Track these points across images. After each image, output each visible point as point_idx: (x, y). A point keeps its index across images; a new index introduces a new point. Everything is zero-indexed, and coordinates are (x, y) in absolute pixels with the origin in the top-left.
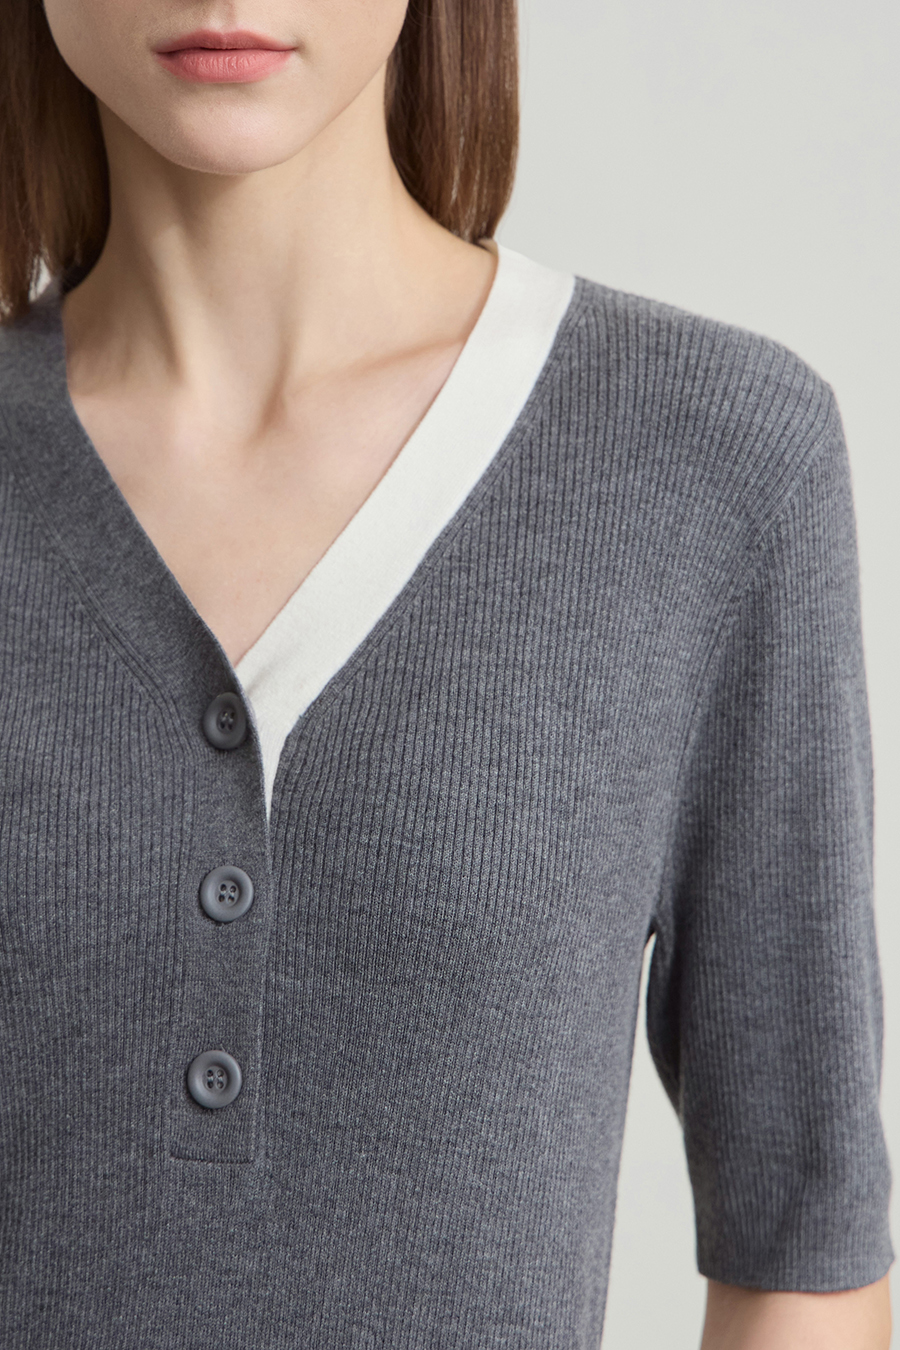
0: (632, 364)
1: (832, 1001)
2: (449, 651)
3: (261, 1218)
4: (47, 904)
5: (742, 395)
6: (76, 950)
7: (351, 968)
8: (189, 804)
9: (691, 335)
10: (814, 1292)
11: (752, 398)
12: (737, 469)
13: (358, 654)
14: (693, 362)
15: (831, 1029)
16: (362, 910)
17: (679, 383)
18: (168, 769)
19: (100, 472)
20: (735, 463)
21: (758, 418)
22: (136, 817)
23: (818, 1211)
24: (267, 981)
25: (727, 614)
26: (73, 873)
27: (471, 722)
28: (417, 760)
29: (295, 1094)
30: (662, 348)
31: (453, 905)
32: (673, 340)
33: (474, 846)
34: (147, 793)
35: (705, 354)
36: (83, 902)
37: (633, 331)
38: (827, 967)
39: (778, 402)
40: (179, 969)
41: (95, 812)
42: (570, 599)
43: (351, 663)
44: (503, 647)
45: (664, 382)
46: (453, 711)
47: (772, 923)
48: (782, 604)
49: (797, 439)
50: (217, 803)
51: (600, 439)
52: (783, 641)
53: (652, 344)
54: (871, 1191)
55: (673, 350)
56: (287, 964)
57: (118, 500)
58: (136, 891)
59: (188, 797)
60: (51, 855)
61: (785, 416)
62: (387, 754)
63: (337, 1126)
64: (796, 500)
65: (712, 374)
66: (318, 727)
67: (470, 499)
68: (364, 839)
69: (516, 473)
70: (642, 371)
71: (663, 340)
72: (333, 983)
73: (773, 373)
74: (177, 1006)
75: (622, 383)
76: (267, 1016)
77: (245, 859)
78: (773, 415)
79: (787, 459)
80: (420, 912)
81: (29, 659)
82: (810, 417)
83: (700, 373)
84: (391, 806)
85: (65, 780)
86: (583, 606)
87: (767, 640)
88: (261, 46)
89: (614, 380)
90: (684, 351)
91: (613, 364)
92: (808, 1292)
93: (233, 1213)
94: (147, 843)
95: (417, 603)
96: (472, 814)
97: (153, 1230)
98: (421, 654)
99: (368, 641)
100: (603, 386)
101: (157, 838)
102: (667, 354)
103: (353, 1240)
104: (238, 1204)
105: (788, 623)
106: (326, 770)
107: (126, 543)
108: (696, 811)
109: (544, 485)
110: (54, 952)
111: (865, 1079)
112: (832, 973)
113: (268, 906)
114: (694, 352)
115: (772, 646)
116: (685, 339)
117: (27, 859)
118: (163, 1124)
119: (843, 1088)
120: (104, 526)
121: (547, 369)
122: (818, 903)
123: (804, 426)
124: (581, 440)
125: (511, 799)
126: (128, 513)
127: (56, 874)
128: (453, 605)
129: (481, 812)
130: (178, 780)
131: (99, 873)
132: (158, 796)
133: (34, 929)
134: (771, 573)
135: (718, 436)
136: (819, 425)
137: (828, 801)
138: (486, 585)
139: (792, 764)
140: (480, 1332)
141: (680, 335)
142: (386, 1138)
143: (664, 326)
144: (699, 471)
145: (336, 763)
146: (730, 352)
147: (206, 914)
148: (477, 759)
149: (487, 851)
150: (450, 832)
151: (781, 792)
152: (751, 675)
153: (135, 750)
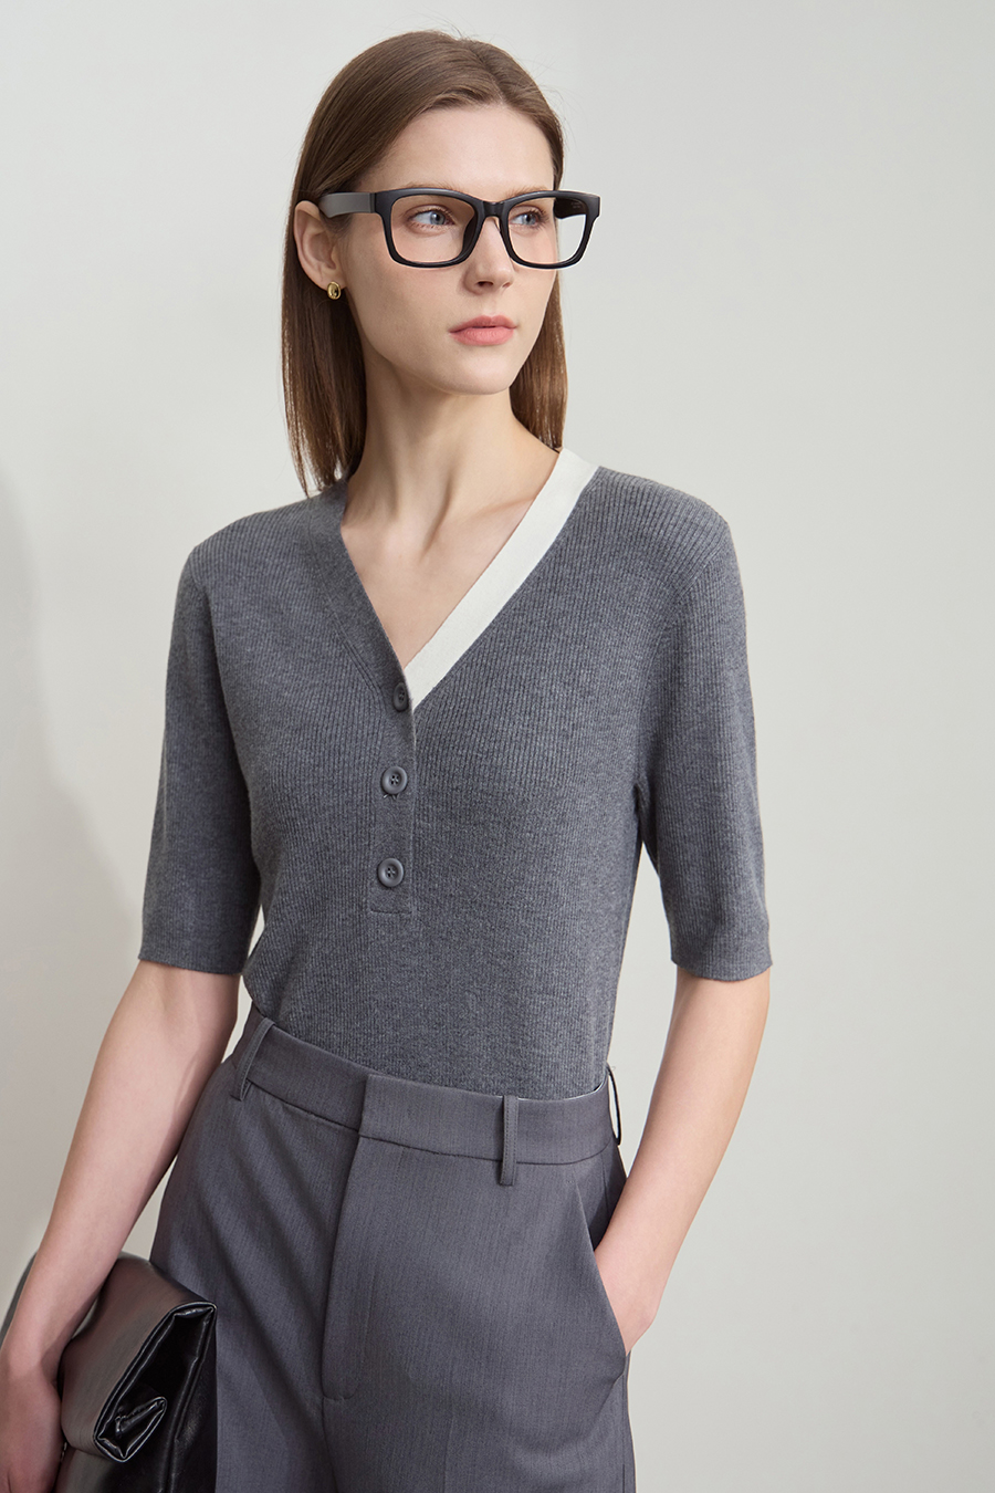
0: (616, 509)
1: (726, 833)
2: (509, 656)
3: (417, 940)
4: (309, 785)
5: (671, 527)
6: (324, 809)
7: (453, 817)
8: (380, 737)
9: (649, 494)
10: (720, 980)
11: (676, 529)
12: (667, 564)
13: (464, 656)
14: (648, 508)
15: (726, 847)
16: (457, 788)
17: (639, 519)
18: (372, 720)
19: (351, 567)
20: (666, 561)
21: (679, 539)
22: (354, 742)
23: (722, 941)
24: (415, 824)
25: (663, 637)
26: (321, 770)
27: (517, 692)
28: (488, 713)
29: (430, 880)
30: (633, 501)
31: (502, 784)
32: (639, 497)
33: (514, 755)
34: (360, 731)
35: (655, 505)
36: (326, 785)
37: (619, 492)
38: (723, 815)
39: (690, 532)
40: (373, 818)
41: (333, 739)
42: (574, 629)
43: (461, 659)
44: (537, 654)
45: (632, 518)
46: (508, 686)
47: (695, 791)
48: (692, 632)
49: (701, 551)
50: (393, 736)
51: (596, 546)
52: (693, 651)
53: (628, 498)
54: (750, 931)
55: (638, 502)
56: (424, 815)
57: (357, 581)
58: (351, 779)
59: (380, 734)
60: (312, 761)
61: (694, 540)
62: (475, 710)
63: (451, 895)
64: (699, 581)
65: (657, 515)
66: (443, 692)
67: (528, 578)
68: (460, 752)
69: (552, 565)
70: (621, 512)
71: (634, 497)
72: (446, 825)
73: (690, 517)
74: (372, 836)
75: (610, 519)
76: (415, 841)
77: (405, 763)
78: (687, 538)
79: (694, 561)
80: (485, 789)
81: (311, 661)
82: (709, 540)
83: (651, 515)
84: (474, 736)
85: (321, 723)
86: (580, 633)
87: (685, 650)
88: (507, 325)
89: (605, 517)
90: (644, 503)
91: (606, 509)
92: (716, 979)
93: (403, 938)
94: (357, 755)
95: (495, 632)
96: (514, 739)
97: (366, 947)
98: (495, 658)
99: (470, 650)
100: (600, 520)
101: (363, 753)
102: (635, 503)
103: (462, 951)
104: (405, 933)
105: (695, 641)
106: (445, 716)
107: (359, 603)
108: (655, 735)
109: (565, 571)
110: (313, 809)
111: (745, 874)
112: (726, 818)
113: (414, 787)
114: (649, 503)
115: (687, 654)
116: (645, 497)
117: (301, 763)
118: (367, 895)
119: (733, 878)
120: (351, 594)
121: (574, 511)
122: (718, 783)
123: (705, 545)
124: (586, 547)
125: (535, 732)
126: (361, 588)
127: (314, 771)
128: (513, 632)
129: (518, 738)
130: (377, 725)
131: (334, 771)
132: (365, 733)
133: (304, 799)
134: (686, 616)
135: (657, 547)
136: (713, 544)
137: (721, 733)
138: (531, 623)
139: (701, 715)
140: (531, 998)
141: (643, 494)
142: (475, 902)
143: (636, 489)
144: (647, 563)
145: (450, 713)
146: (668, 505)
147: (385, 792)
148: (518, 711)
149: (521, 757)
150: (502, 749)
151: (696, 728)
152: (677, 668)
153: (357, 710)
